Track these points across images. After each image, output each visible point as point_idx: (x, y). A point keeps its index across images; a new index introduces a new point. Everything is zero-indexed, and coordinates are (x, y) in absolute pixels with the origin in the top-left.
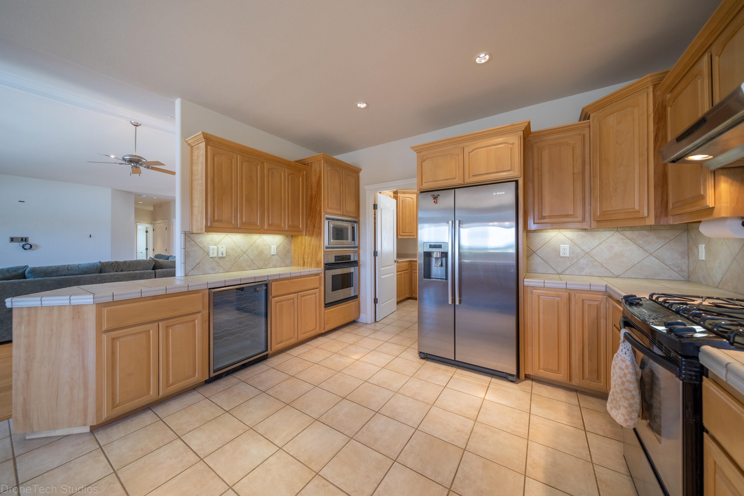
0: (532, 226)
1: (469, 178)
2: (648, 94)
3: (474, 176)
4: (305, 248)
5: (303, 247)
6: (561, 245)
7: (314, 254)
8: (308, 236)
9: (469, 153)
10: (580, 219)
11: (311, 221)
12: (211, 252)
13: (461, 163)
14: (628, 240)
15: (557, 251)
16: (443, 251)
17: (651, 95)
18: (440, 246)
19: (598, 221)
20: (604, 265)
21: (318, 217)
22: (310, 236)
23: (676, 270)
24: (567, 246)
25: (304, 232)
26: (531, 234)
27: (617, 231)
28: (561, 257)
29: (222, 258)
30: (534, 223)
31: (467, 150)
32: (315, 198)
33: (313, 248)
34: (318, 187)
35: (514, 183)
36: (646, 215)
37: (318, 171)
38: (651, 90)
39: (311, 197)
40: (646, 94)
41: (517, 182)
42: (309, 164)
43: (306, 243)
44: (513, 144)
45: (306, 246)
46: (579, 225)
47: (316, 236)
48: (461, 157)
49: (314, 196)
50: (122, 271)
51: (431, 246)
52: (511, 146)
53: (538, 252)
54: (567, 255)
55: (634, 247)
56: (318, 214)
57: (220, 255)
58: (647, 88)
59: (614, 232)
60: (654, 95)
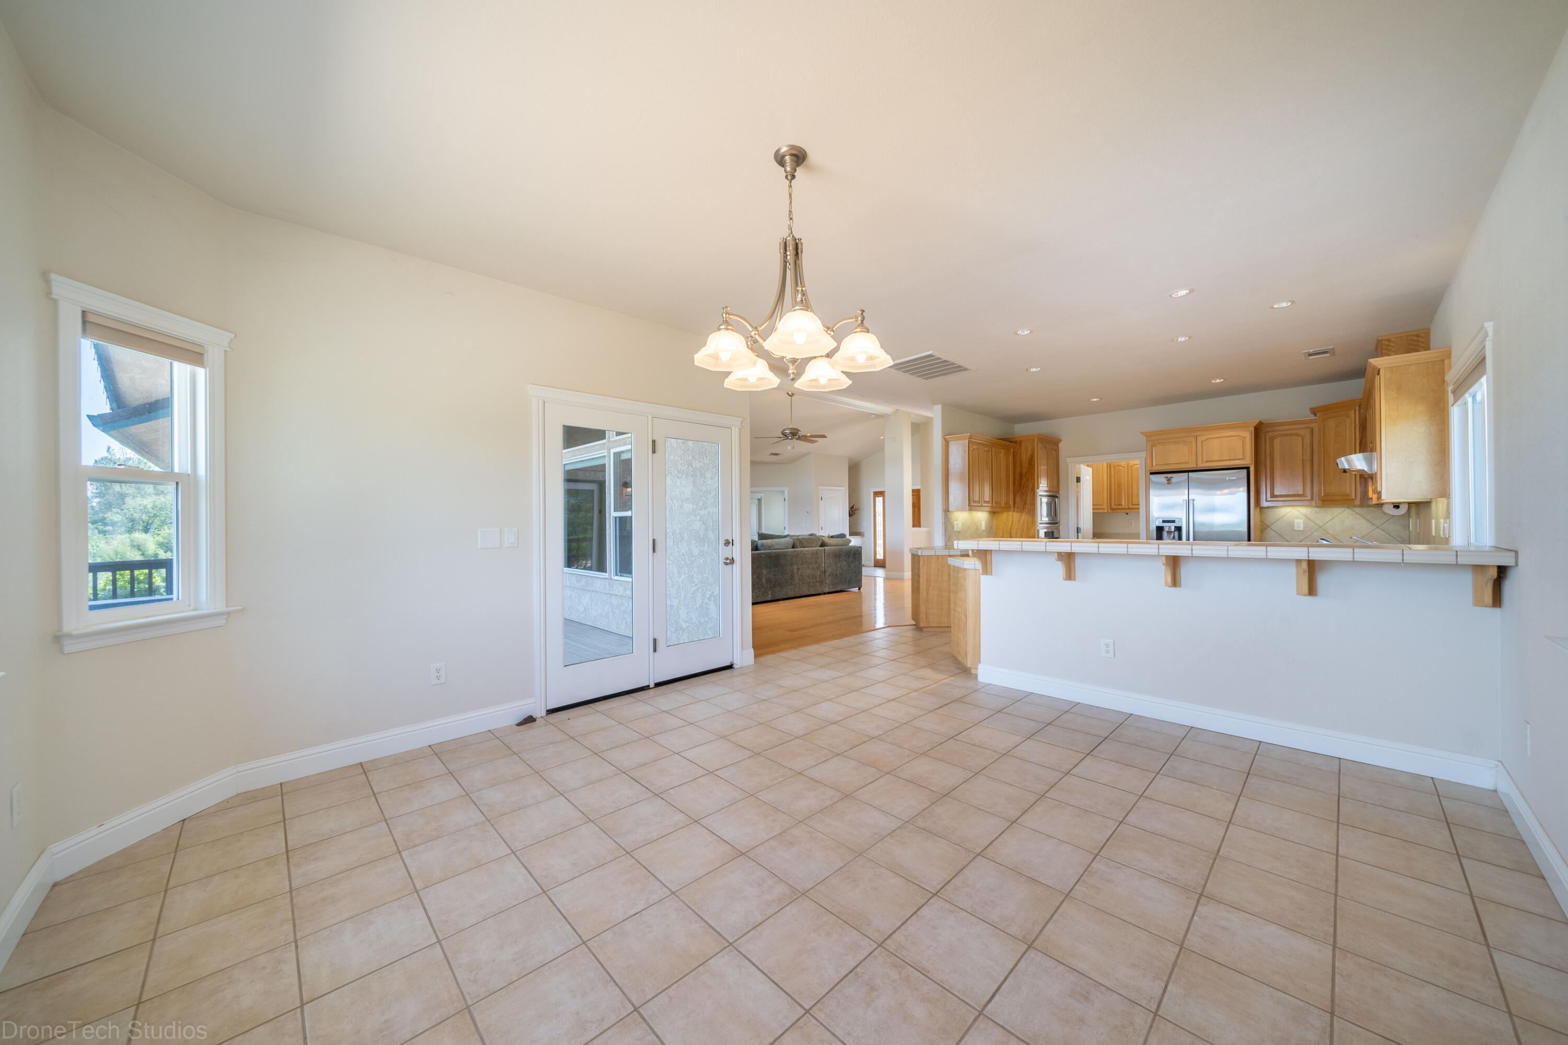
0: (1264, 504)
1: (1202, 463)
2: (1355, 410)
3: (1207, 461)
4: (1012, 524)
5: (1010, 523)
6: (1295, 520)
7: (1025, 530)
8: (1016, 512)
9: (1202, 441)
10: (1309, 498)
11: (1021, 497)
12: (955, 526)
13: (1194, 450)
14: (1358, 516)
15: (1291, 525)
16: (1177, 525)
17: (1357, 412)
18: (1173, 521)
19: (1323, 501)
20: (1336, 537)
21: (1031, 494)
22: (1020, 512)
23: (1399, 540)
24: (1301, 521)
25: (1012, 509)
26: (1262, 510)
27: (1348, 507)
28: (1296, 531)
29: (959, 532)
30: (1267, 501)
31: (1199, 438)
32: (1026, 475)
33: (1023, 524)
34: (1030, 464)
35: (1245, 471)
36: (1354, 497)
37: (1029, 449)
38: (1357, 408)
39: (1021, 475)
40: (1354, 410)
41: (1248, 468)
42: (1018, 442)
43: (1014, 519)
44: (1245, 437)
45: (1014, 521)
46: (1308, 503)
47: (1028, 512)
48: (1194, 445)
49: (1024, 473)
50: (804, 547)
51: (1164, 521)
52: (1243, 439)
53: (1273, 527)
54: (1301, 529)
55: (1363, 521)
56: (1030, 491)
57: (959, 530)
58: (1355, 406)
59: (1345, 509)
60: (1359, 412)
